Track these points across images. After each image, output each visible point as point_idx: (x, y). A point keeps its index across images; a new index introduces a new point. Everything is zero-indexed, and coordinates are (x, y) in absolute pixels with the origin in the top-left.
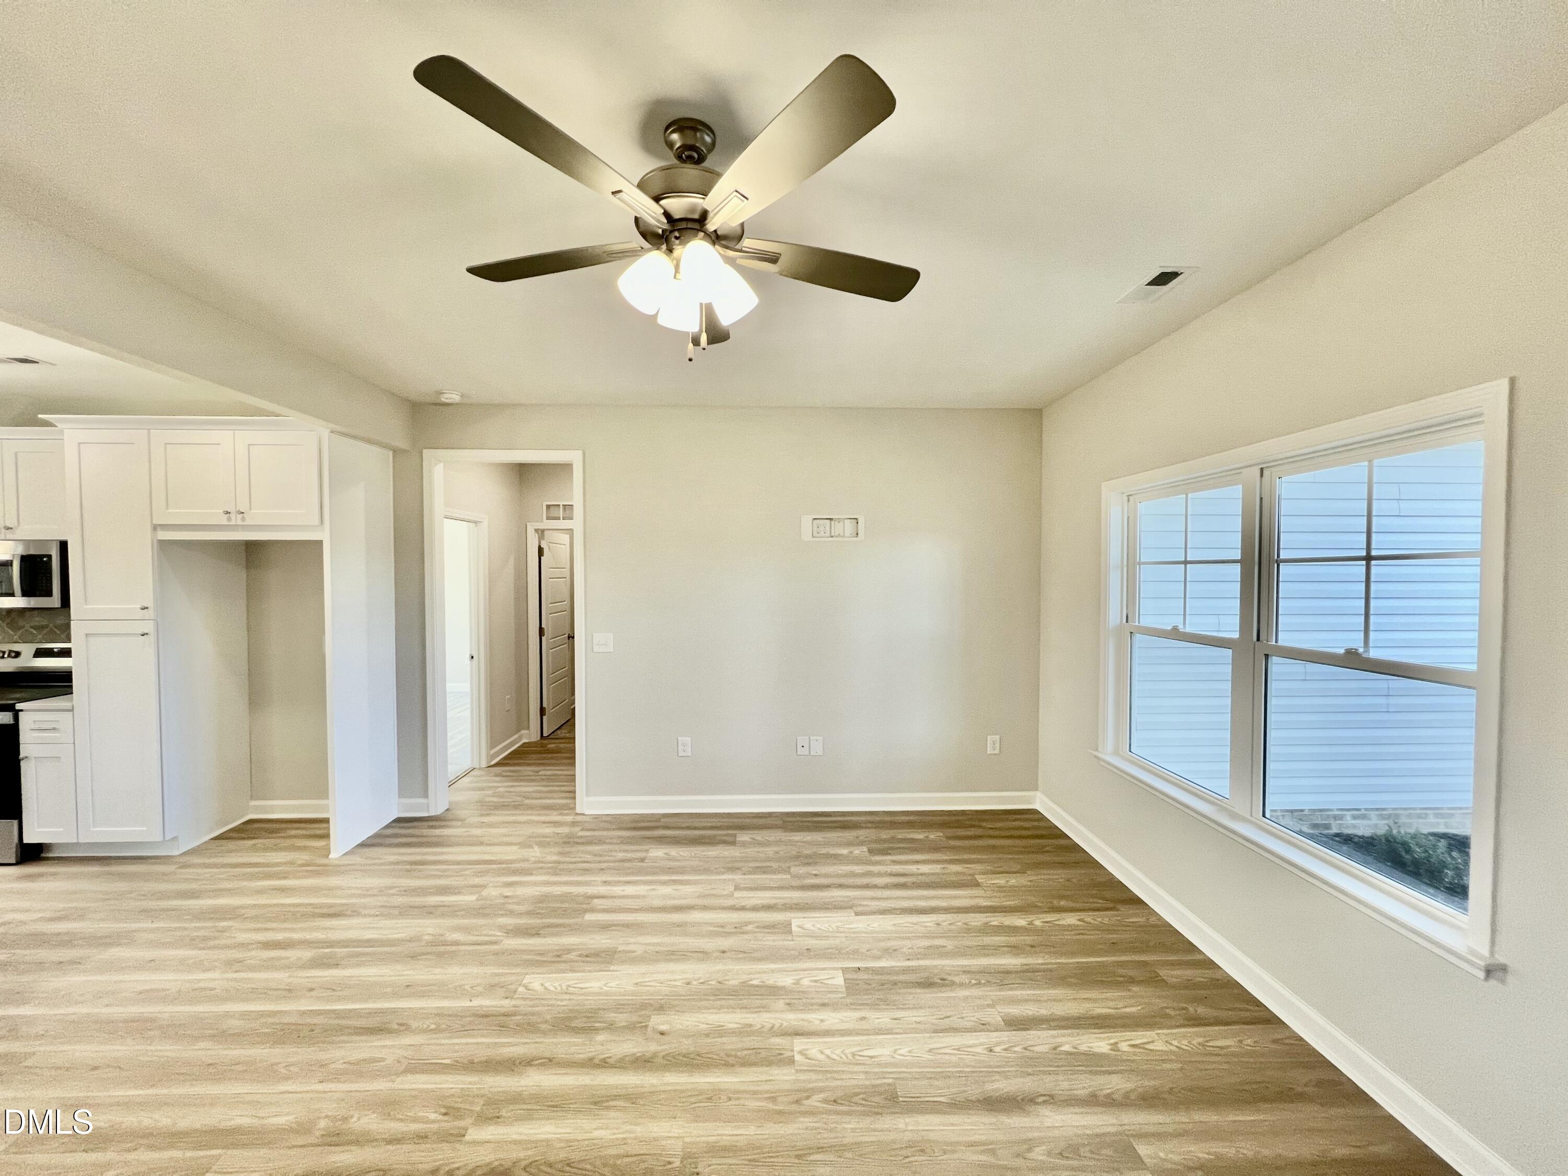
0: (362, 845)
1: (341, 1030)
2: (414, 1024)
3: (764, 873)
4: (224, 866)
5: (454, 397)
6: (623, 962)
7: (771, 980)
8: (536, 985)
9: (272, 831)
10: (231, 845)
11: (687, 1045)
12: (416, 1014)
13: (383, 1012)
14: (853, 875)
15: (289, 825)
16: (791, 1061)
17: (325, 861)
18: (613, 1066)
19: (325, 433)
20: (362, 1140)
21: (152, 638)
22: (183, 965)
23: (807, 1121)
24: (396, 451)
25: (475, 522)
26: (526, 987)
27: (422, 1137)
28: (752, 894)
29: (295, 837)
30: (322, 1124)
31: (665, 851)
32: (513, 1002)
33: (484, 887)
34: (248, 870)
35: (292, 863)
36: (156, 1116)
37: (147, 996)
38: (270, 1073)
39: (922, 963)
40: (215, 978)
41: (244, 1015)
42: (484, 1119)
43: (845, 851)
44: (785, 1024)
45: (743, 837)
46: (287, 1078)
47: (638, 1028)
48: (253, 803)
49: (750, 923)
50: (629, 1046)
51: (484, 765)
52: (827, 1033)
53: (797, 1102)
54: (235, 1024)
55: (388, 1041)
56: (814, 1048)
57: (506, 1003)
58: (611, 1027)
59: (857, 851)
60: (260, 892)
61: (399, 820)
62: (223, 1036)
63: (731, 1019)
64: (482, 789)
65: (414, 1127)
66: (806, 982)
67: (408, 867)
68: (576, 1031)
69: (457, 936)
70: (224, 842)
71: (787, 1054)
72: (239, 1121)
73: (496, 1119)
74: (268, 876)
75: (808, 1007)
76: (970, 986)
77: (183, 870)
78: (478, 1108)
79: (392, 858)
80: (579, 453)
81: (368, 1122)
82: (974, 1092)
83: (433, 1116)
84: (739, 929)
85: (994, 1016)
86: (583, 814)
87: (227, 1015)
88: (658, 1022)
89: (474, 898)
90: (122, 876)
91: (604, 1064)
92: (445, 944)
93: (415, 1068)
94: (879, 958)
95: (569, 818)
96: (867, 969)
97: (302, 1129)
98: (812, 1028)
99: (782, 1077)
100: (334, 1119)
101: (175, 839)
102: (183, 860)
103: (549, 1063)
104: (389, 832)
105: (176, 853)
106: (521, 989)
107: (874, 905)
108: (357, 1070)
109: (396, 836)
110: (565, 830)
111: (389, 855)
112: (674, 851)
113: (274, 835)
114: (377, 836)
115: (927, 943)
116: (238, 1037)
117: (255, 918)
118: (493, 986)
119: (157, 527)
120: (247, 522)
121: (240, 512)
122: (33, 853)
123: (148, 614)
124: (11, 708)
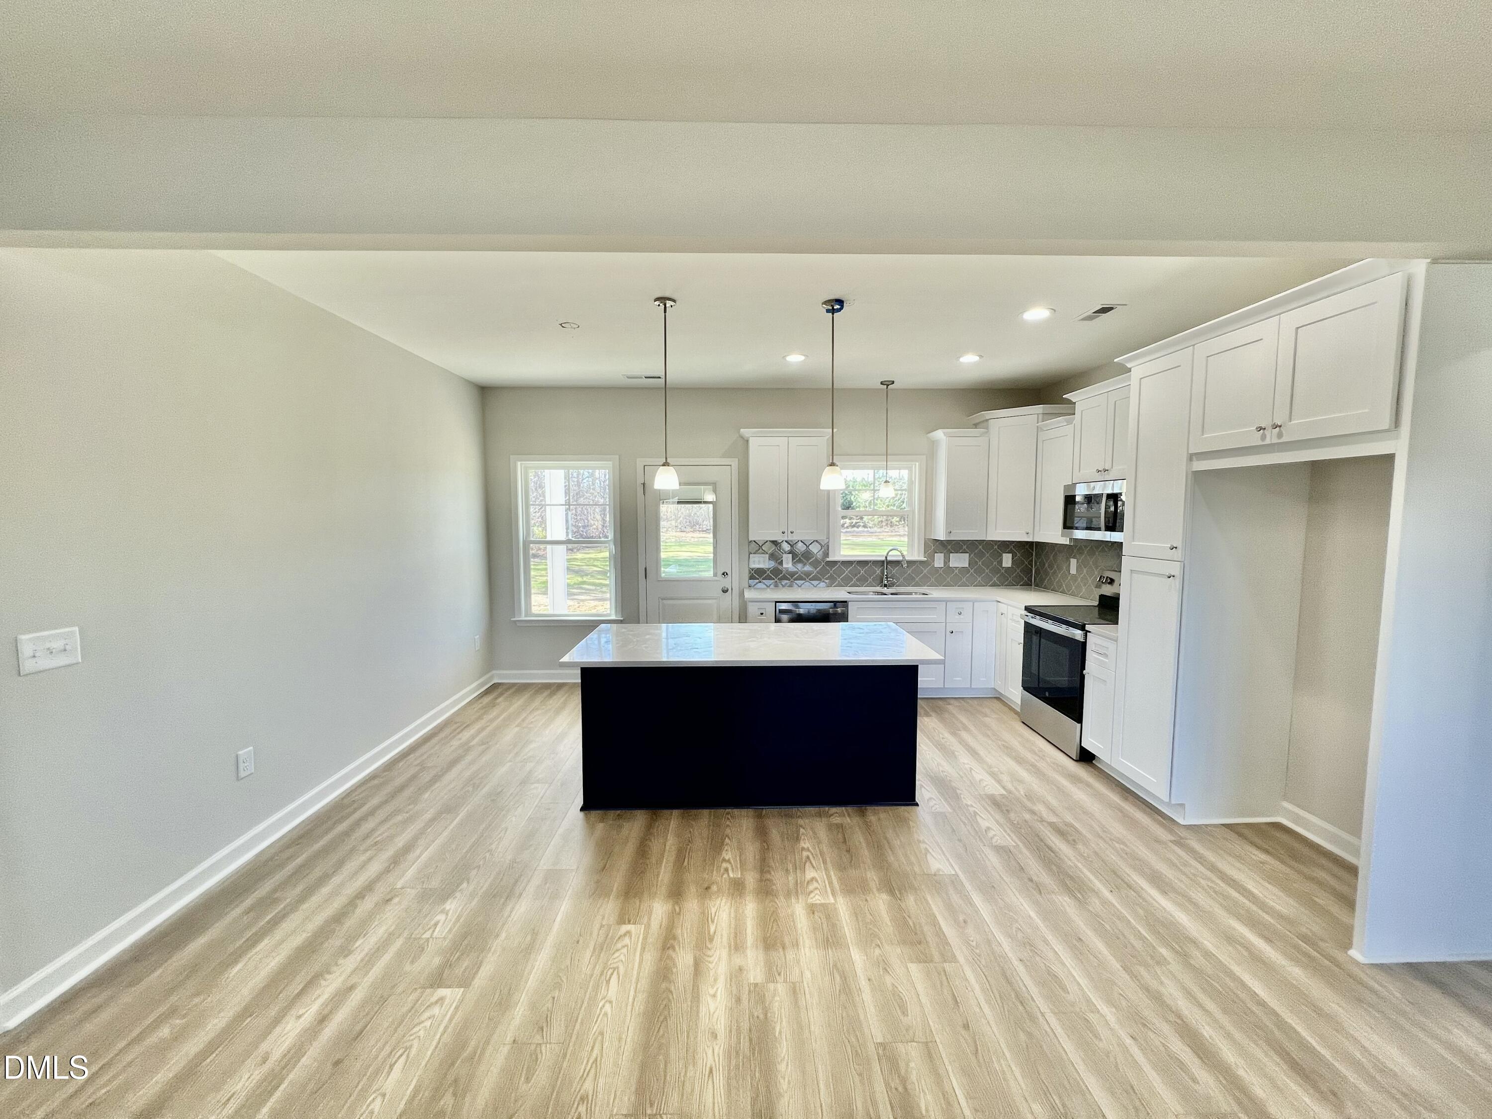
4: (1213, 868)
10: (1238, 845)
15: (1324, 861)
17: (1339, 955)
21: (1176, 583)
34: (1235, 894)
48: (1286, 804)
60: (1230, 939)
70: (1233, 836)
77: (1176, 848)
102: (1183, 833)
105: (1182, 822)
113: (1293, 863)
117: (1197, 972)
119: (1191, 457)
120: (1285, 439)
121: (1276, 426)
122: (1086, 757)
123: (1177, 554)
124: (1082, 628)
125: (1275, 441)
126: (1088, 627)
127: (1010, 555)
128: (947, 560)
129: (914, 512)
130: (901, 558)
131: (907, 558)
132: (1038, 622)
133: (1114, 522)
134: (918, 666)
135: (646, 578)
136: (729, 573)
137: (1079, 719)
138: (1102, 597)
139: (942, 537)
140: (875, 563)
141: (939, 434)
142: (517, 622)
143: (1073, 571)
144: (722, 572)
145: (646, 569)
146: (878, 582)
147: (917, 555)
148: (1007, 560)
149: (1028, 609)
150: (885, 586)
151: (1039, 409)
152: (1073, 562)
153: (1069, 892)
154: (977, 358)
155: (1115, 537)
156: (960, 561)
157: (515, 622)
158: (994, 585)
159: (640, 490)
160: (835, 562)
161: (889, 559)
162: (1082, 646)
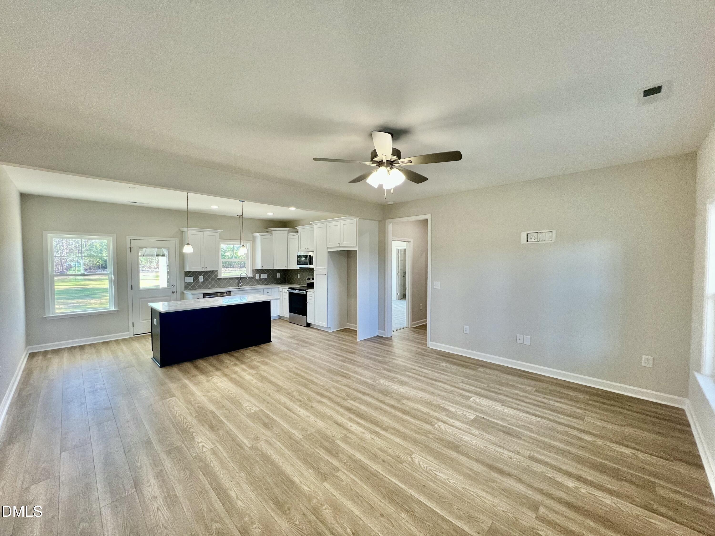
0: (365, 340)
1: (338, 374)
2: (352, 378)
3: (478, 382)
4: (336, 336)
5: (391, 203)
6: (407, 386)
7: (446, 407)
8: (382, 382)
9: (349, 332)
10: (340, 333)
11: (407, 409)
12: (353, 377)
13: (347, 374)
14: (517, 394)
15: (352, 331)
16: (433, 425)
17: (356, 341)
18: (386, 404)
19: (358, 219)
20: (330, 392)
21: (326, 276)
22: (321, 353)
23: (425, 438)
24: (379, 221)
25: (408, 242)
26: (379, 381)
27: (340, 397)
28: (466, 385)
29: (353, 334)
30: (326, 387)
31: (446, 364)
32: (374, 383)
33: (386, 357)
34: (341, 339)
35: (349, 339)
36: (305, 375)
37: (313, 356)
38: (324, 376)
39: (513, 427)
40: (324, 357)
41: (325, 365)
42: (352, 399)
43: (522, 387)
44: (441, 418)
45: (481, 369)
46: (326, 378)
47: (398, 400)
48: (348, 324)
49: (455, 392)
50: (393, 403)
51: (409, 327)
52: (452, 426)
53: (426, 433)
54: (323, 366)
55: (345, 379)
56: (443, 426)
57: (373, 382)
58: (392, 397)
59: (529, 388)
60: (340, 344)
61: (378, 336)
62: (321, 367)
63: (425, 410)
64: (405, 333)
65: (340, 395)
66: (459, 413)
67: (372, 347)
68: (383, 394)
69: (372, 366)
71: (434, 424)
72: (315, 381)
73: (355, 401)
74: (344, 341)
75: (453, 418)
76: (528, 442)
77: (330, 335)
78: (353, 397)
79: (370, 344)
80: (430, 215)
81: (333, 390)
82: (488, 461)
83: (344, 395)
84: (451, 392)
85: (527, 453)
86: (429, 348)
87: (323, 364)
88: (405, 401)
89: (382, 359)
90: (321, 334)
91: (384, 403)
92: (368, 366)
93: (347, 386)
94: (496, 419)
95: (424, 347)
96: (486, 419)
97: (323, 386)
98: (448, 422)
99: (427, 427)
100: (328, 387)
101: (330, 328)
102: (331, 333)
103: (373, 397)
104: (373, 338)
105: (330, 331)
106: (378, 381)
107: (514, 405)
108: (337, 382)
109: (375, 340)
110: (420, 350)
111: (370, 343)
112: (449, 366)
114: (370, 338)
115: (523, 424)
116: (323, 368)
118: (372, 378)
119: (327, 248)
120: (343, 246)
121: (341, 243)
122: (308, 325)
123: (326, 270)
124: (305, 290)
125: (341, 246)
126: (307, 290)
127: (279, 274)
128: (260, 276)
129: (248, 260)
130: (246, 276)
131: (249, 276)
132: (293, 291)
133: (311, 263)
134: (270, 301)
135: (132, 289)
136: (175, 285)
137: (306, 316)
138: (308, 284)
139: (259, 268)
140: (236, 278)
141: (257, 234)
142: (47, 318)
143: (299, 277)
144: (172, 285)
145: (132, 285)
146: (237, 284)
147: (250, 275)
148: (278, 275)
149: (289, 288)
150: (240, 286)
151: (287, 229)
152: (299, 275)
153: (312, 345)
154: (272, 214)
155: (312, 266)
156: (264, 276)
157: (45, 318)
158: (275, 284)
159: (129, 250)
160: (221, 279)
161: (241, 276)
162: (305, 296)
